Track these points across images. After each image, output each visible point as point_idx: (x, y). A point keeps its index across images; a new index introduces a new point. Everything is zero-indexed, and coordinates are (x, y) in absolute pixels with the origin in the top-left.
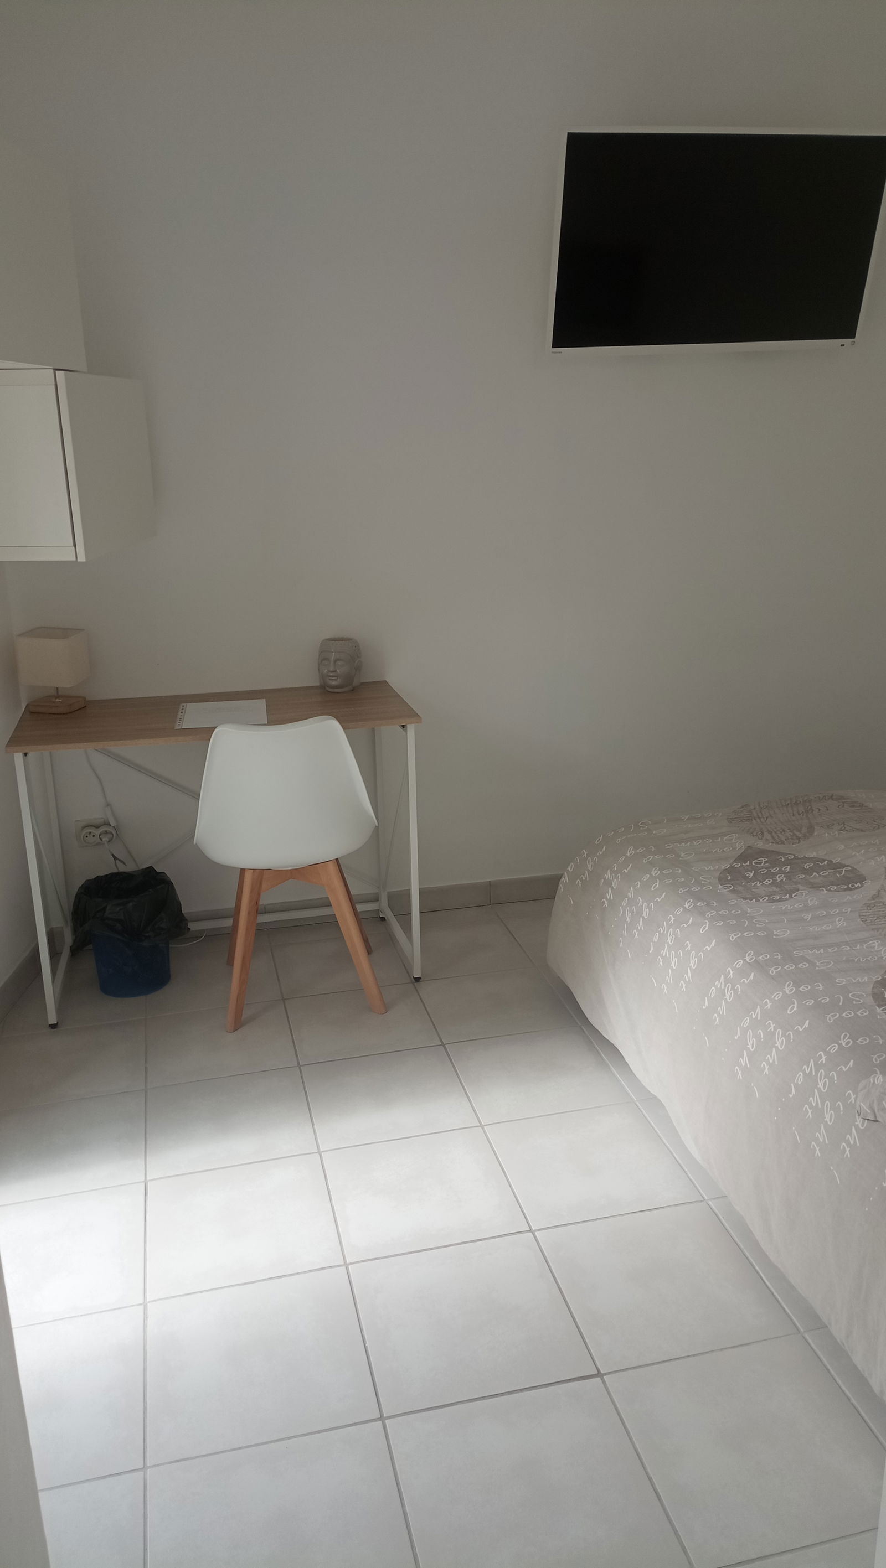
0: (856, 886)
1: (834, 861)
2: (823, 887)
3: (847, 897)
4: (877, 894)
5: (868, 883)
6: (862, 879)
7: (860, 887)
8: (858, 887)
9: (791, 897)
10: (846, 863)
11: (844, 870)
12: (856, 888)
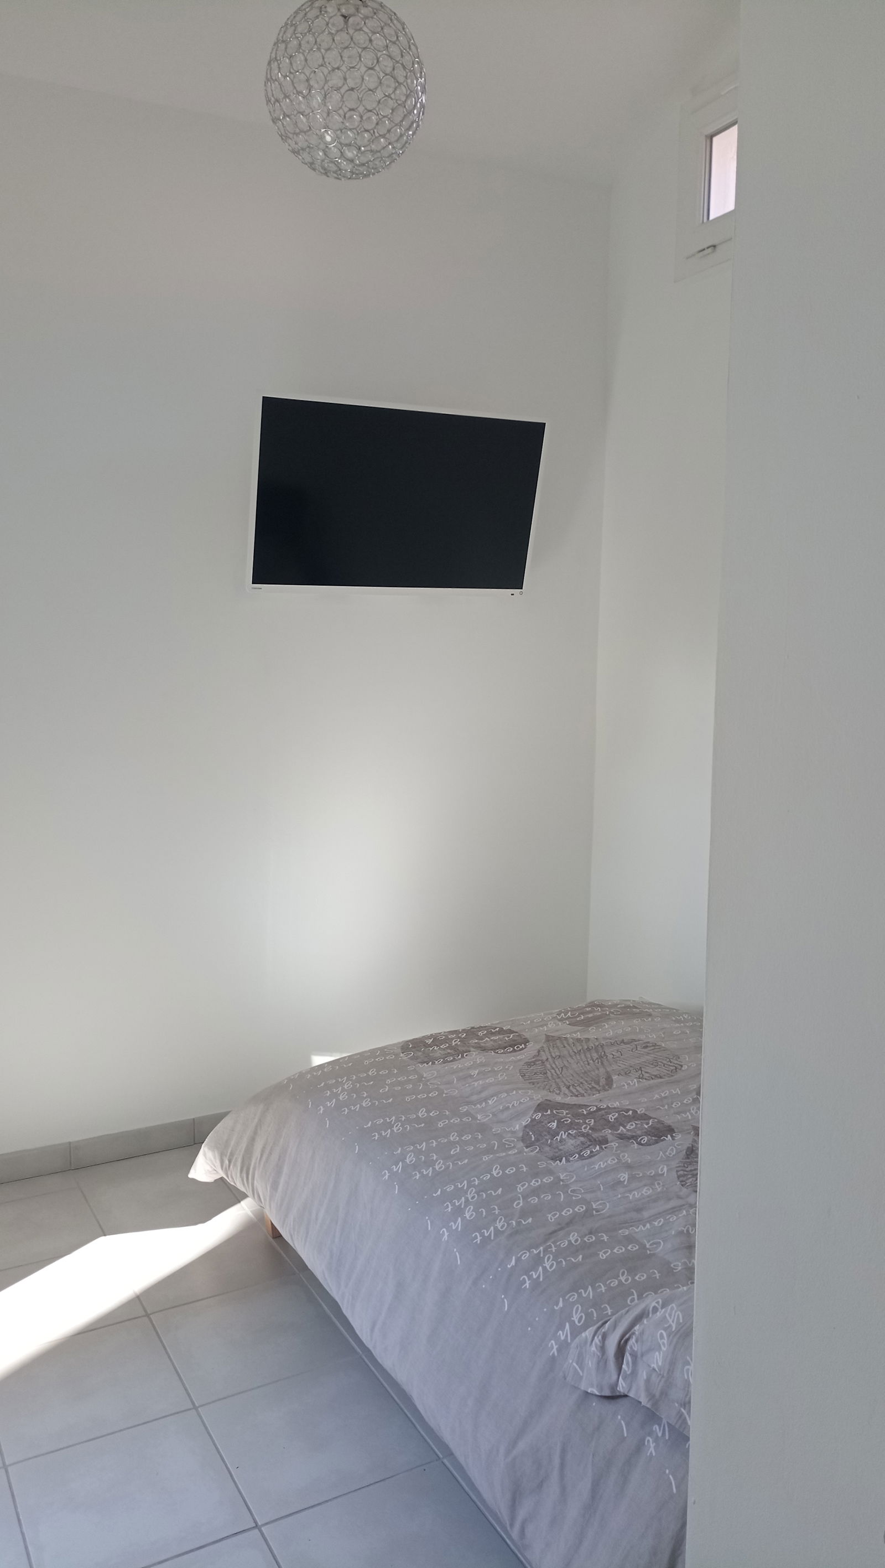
0: (521, 1047)
1: (504, 1029)
2: (491, 1050)
3: (512, 1058)
4: (537, 1054)
5: (530, 1045)
6: (526, 1041)
7: (525, 1048)
8: (522, 1049)
9: (462, 1057)
10: (514, 1030)
11: (512, 1035)
12: (521, 1050)
